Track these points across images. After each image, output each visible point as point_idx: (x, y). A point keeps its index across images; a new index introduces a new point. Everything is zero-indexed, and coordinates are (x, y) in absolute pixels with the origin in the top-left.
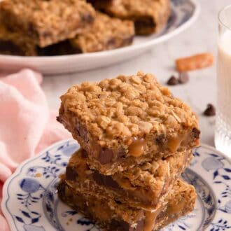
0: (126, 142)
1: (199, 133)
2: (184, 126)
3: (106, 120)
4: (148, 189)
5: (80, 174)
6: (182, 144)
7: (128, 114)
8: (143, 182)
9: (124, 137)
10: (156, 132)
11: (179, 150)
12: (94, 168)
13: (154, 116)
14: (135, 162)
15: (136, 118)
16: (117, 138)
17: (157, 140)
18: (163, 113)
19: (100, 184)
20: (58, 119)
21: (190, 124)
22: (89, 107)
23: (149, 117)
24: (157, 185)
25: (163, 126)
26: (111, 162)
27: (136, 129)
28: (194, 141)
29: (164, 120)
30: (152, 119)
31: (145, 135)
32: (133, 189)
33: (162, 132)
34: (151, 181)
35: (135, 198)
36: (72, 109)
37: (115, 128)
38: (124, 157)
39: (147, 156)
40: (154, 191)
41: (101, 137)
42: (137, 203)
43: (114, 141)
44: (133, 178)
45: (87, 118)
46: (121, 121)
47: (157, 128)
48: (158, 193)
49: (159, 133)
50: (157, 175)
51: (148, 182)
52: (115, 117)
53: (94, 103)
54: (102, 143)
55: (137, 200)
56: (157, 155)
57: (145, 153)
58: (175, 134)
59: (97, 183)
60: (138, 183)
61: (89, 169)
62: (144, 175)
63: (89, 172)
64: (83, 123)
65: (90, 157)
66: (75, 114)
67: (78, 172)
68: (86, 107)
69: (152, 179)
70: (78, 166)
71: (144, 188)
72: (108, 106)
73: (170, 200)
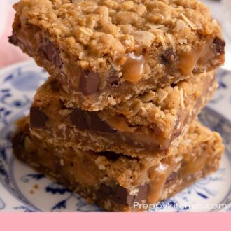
0: (118, 61)
1: (223, 44)
2: (201, 35)
3: (86, 32)
4: (153, 128)
6: (200, 62)
7: (117, 22)
8: (146, 118)
9: (115, 55)
10: (160, 45)
11: (196, 72)
12: (71, 105)
13: (157, 22)
14: (132, 91)
15: (130, 28)
16: (105, 55)
17: (162, 56)
18: (168, 18)
19: (82, 128)
20: (11, 40)
21: (210, 31)
22: (58, 16)
23: (148, 25)
24: (166, 122)
25: (170, 36)
26: (98, 91)
27: (130, 41)
28: (216, 57)
29: (170, 27)
30: (154, 27)
31: (144, 51)
32: (132, 130)
33: (169, 44)
34: (157, 115)
35: (136, 143)
36: (34, 21)
37: (101, 41)
38: (116, 83)
39: (150, 81)
40: (163, 129)
41: (81, 55)
42: (138, 150)
43: (101, 60)
44: (130, 115)
45: (58, 31)
46: (108, 32)
47: (162, 38)
48: (168, 132)
49: (165, 47)
50: (166, 108)
51: (153, 117)
52: (99, 28)
53: (66, 10)
54: (84, 64)
55: (139, 146)
56: (164, 80)
57: (147, 77)
58: (189, 48)
59: (77, 128)
60: (138, 120)
61: (64, 107)
62: (146, 108)
63: (65, 112)
64: (52, 40)
65: (66, 88)
67: (48, 114)
68: (54, 16)
69: (159, 113)
71: (148, 127)
72: (87, 13)
73: (185, 155)
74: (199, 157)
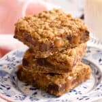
1: (89, 33)
2: (81, 30)
4: (66, 63)
5: (30, 62)
6: (81, 39)
7: (51, 27)
8: (63, 59)
9: (51, 37)
10: (67, 34)
11: (80, 43)
13: (65, 26)
14: (57, 50)
15: (56, 28)
16: (48, 37)
18: (69, 24)
23: (62, 27)
25: (70, 31)
26: (46, 50)
27: (56, 33)
28: (87, 38)
29: (70, 27)
30: (64, 28)
31: (61, 36)
32: (59, 64)
35: (60, 69)
37: (46, 32)
38: (52, 47)
39: (64, 47)
41: (39, 38)
43: (46, 39)
44: (58, 59)
47: (67, 31)
48: (71, 64)
50: (70, 55)
53: (33, 24)
56: (69, 46)
57: (63, 45)
58: (77, 34)
60: (61, 60)
62: (63, 56)
66: (24, 31)
69: (68, 57)
70: (29, 57)
71: (64, 62)
74: (83, 74)
